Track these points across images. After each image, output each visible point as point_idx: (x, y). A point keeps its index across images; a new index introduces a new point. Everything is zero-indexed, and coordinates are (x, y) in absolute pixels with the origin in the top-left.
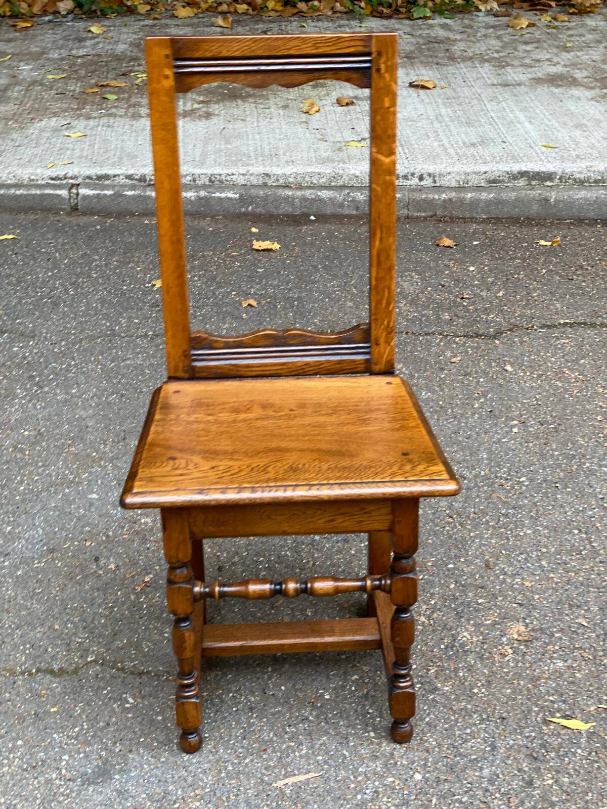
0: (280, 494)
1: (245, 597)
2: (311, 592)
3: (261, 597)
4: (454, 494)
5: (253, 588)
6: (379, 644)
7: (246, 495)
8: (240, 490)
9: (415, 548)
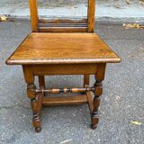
0: (62, 61)
1: (51, 93)
2: (71, 92)
3: (56, 93)
4: (119, 62)
5: (54, 90)
6: (88, 103)
7: (50, 61)
8: (48, 59)
9: (103, 79)
